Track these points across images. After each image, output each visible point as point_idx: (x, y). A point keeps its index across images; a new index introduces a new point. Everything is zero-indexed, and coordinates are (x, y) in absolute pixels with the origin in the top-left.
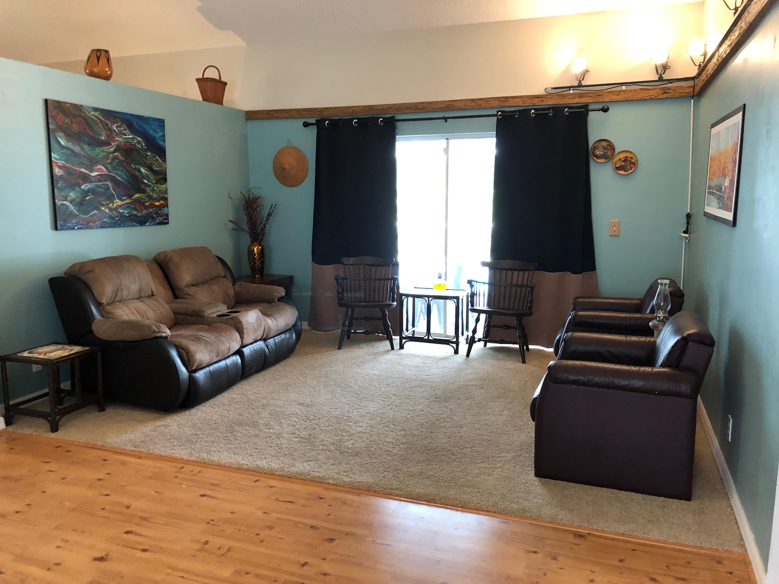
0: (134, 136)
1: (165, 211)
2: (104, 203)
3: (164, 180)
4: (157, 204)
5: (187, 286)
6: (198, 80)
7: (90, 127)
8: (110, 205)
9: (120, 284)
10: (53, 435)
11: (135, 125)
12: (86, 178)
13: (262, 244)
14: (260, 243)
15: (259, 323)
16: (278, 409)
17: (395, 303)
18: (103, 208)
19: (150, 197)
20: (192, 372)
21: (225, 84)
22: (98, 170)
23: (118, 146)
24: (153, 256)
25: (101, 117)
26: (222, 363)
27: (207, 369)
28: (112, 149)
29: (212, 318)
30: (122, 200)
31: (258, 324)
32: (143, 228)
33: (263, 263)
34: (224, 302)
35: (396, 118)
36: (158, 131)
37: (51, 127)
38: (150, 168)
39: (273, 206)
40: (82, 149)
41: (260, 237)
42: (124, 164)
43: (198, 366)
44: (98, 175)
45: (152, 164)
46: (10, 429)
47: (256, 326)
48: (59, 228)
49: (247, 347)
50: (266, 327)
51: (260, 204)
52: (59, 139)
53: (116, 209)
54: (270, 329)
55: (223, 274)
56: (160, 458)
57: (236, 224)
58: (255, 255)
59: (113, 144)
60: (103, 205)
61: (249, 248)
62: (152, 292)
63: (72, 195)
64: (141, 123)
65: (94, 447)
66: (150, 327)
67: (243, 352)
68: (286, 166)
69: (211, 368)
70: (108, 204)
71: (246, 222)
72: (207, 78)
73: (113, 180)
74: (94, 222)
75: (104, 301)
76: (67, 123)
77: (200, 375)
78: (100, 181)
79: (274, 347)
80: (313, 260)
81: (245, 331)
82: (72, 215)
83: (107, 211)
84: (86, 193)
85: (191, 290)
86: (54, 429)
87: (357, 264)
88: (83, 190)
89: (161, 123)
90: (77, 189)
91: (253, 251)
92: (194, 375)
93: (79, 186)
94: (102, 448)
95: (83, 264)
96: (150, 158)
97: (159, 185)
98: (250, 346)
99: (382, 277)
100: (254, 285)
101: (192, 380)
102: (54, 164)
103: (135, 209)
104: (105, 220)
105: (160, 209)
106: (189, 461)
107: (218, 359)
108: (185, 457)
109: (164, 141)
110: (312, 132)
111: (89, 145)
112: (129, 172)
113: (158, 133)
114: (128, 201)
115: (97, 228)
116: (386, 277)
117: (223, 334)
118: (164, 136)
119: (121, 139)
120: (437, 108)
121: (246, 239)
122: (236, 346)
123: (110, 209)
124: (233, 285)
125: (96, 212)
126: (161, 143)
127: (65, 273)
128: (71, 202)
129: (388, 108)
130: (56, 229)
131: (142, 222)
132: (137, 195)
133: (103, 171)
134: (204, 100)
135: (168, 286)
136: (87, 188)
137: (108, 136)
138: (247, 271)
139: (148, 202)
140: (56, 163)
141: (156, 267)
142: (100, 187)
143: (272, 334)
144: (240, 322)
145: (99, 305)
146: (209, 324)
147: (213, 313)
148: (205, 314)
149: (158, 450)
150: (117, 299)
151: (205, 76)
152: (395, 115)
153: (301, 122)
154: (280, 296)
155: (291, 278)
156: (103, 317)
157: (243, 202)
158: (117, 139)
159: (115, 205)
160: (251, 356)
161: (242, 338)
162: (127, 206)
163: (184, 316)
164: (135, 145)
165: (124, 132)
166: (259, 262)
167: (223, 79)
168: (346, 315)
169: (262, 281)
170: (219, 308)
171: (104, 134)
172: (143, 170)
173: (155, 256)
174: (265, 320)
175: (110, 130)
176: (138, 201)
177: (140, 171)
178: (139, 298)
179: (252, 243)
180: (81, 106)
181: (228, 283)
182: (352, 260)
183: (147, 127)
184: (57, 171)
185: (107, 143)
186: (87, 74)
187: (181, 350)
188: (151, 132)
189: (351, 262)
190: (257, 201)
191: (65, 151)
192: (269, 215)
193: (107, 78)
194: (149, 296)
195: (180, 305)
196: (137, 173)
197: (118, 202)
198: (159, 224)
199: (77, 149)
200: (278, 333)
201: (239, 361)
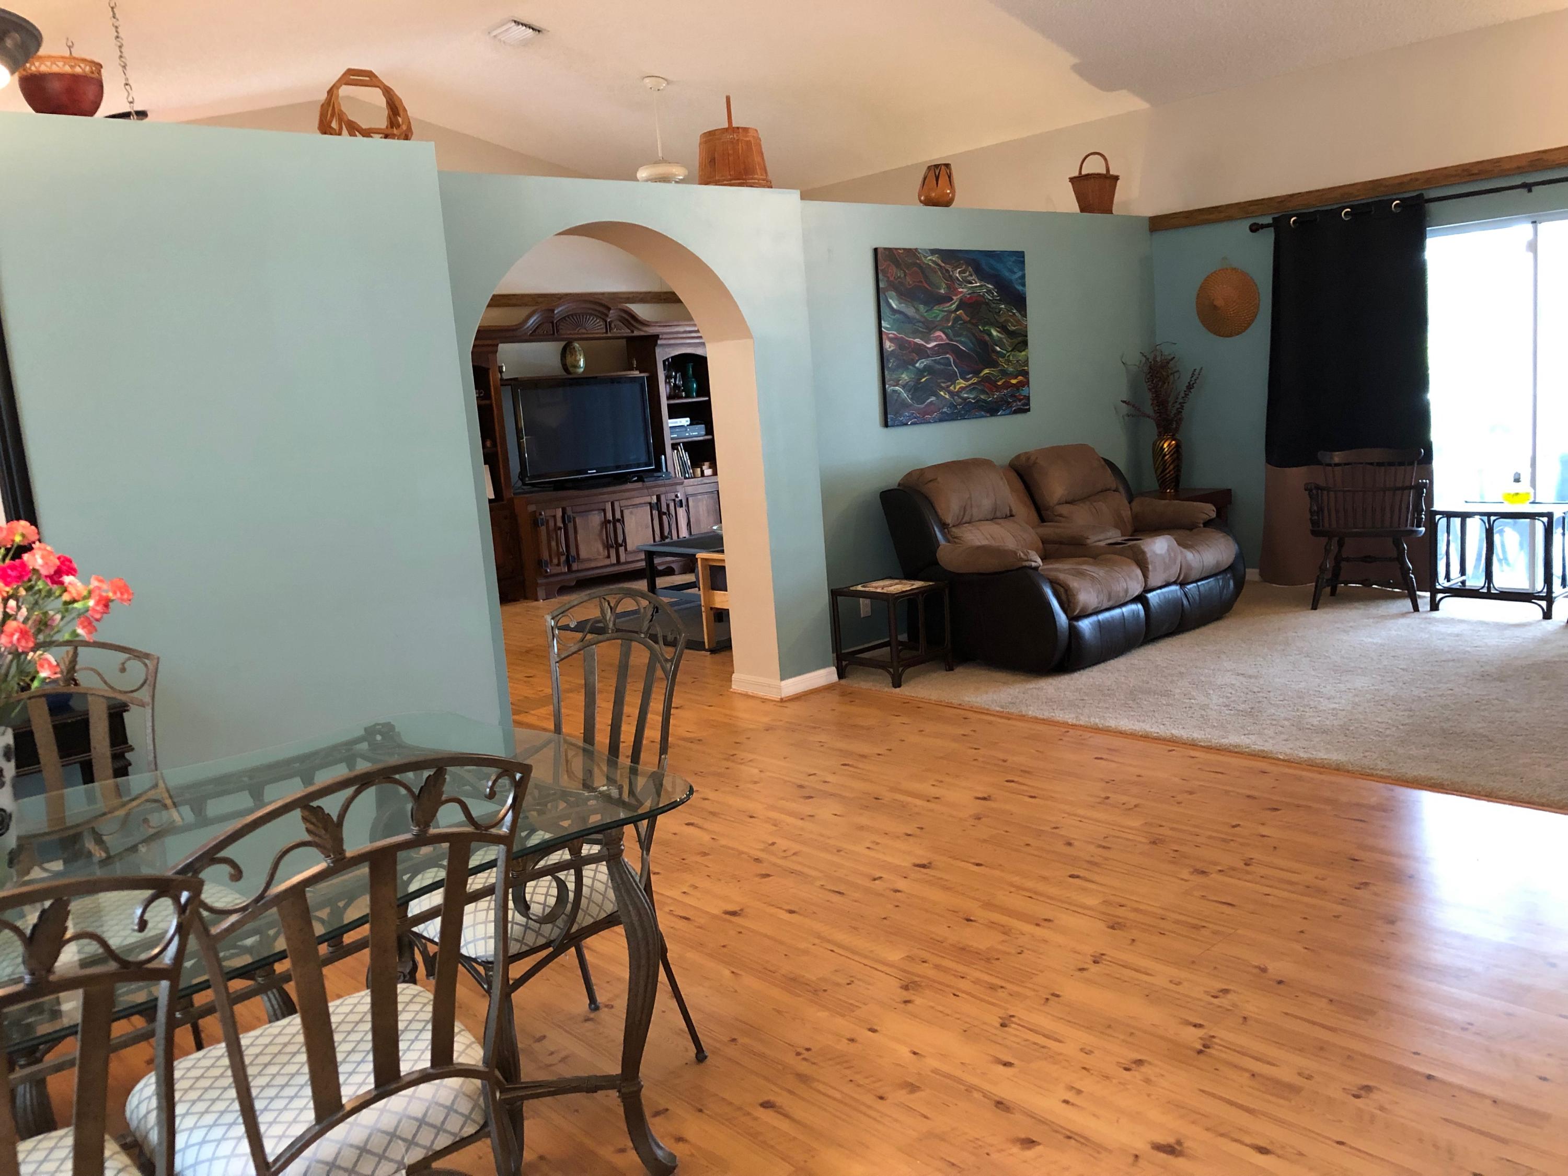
0: (983, 283)
1: (1024, 392)
2: (943, 385)
3: (1025, 344)
4: (1014, 381)
5: (1060, 504)
6: (1072, 180)
7: (926, 277)
8: (952, 388)
9: (970, 498)
10: (898, 690)
11: (984, 266)
12: (921, 352)
13: (1177, 436)
14: (1173, 435)
15: (1172, 555)
16: (1203, 679)
17: (1423, 529)
18: (942, 393)
19: (1004, 373)
20: (1074, 619)
21: (1116, 178)
22: (936, 339)
23: (961, 300)
24: (1007, 462)
25: (940, 262)
26: (1116, 612)
27: (1093, 619)
28: (954, 306)
29: (1097, 547)
30: (966, 380)
31: (1170, 557)
32: (994, 420)
33: (1178, 469)
34: (1116, 526)
35: (1426, 197)
36: (1015, 270)
37: (881, 285)
38: (1003, 328)
39: (1197, 372)
40: (917, 310)
41: (1174, 426)
42: (969, 326)
43: (1081, 611)
44: (935, 346)
45: (1007, 321)
46: (843, 682)
47: (1167, 560)
48: (889, 424)
49: (1154, 593)
50: (1183, 565)
51: (1175, 370)
52: (891, 301)
53: (958, 394)
54: (1190, 567)
55: (1114, 486)
56: (1036, 720)
57: (1133, 406)
58: (1165, 455)
59: (955, 298)
60: (942, 389)
61: (1154, 444)
62: (1011, 510)
63: (905, 377)
64: (992, 262)
65: (950, 706)
66: (1015, 553)
67: (1147, 599)
68: (1219, 302)
69: (1101, 617)
70: (949, 387)
71: (1150, 402)
72: (1088, 175)
73: (956, 351)
74: (931, 413)
75: (949, 520)
76: (899, 277)
77: (1085, 625)
78: (938, 354)
79: (1197, 598)
80: (1268, 461)
81: (1150, 567)
82: (905, 405)
83: (947, 396)
84: (921, 372)
85: (1065, 510)
86: (897, 684)
87: (1348, 464)
88: (917, 368)
89: (1019, 257)
90: (910, 367)
91: (1162, 449)
92: (1076, 623)
93: (913, 363)
94: (959, 707)
95: (922, 471)
96: (1004, 313)
97: (1017, 353)
98: (1159, 591)
99: (1399, 485)
100: (1163, 502)
101: (1074, 632)
102: (884, 337)
103: (983, 392)
104: (945, 410)
105: (1018, 389)
106: (1075, 725)
107: (1110, 604)
108: (1070, 721)
109: (1024, 285)
110: (1267, 240)
111: (925, 303)
112: (974, 335)
113: (1015, 273)
114: (975, 380)
115: (935, 422)
116: (1407, 484)
117: (1116, 568)
118: (1023, 277)
119: (965, 290)
120: (1508, 170)
121: (1150, 428)
122: (1136, 588)
123: (952, 394)
124: (1130, 503)
125: (933, 399)
126: (1020, 288)
127: (899, 485)
128: (904, 387)
129: (1411, 180)
130: (886, 425)
131: (992, 410)
132: (986, 371)
133: (942, 340)
134: (1082, 210)
135: (1029, 502)
136: (922, 365)
137: (949, 287)
138: (1150, 481)
139: (1001, 379)
140: (887, 334)
141: (1013, 475)
142: (938, 363)
143: (1194, 575)
144: (1143, 553)
145: (944, 526)
146: (1095, 557)
147: (1100, 541)
148: (1089, 541)
149: (1032, 712)
150: (966, 519)
151: (1083, 173)
152: (1423, 192)
153: (1247, 224)
154: (1206, 517)
155: (1229, 492)
156: (949, 542)
157: (1146, 369)
158: (960, 290)
159: (958, 387)
160: (1159, 605)
161: (1145, 576)
162: (972, 388)
163: (1057, 546)
164: (983, 296)
165: (970, 278)
166: (1172, 467)
167: (1113, 172)
168: (1327, 551)
169: (1177, 497)
170: (1110, 534)
171: (944, 286)
172: (994, 333)
173: (1012, 460)
174: (1181, 552)
175: (951, 278)
176: (987, 379)
177: (990, 335)
178: (993, 519)
179: (1161, 436)
180: (916, 249)
181: (1120, 500)
182: (1337, 457)
183: (999, 266)
184: (888, 345)
185: (948, 299)
186: (921, 201)
187: (1058, 587)
188: (1006, 274)
189: (1337, 460)
190: (1170, 366)
191: (897, 316)
192: (1190, 387)
193: (947, 203)
194: (1006, 517)
195: (1049, 530)
196: (987, 338)
197: (961, 383)
198: (1015, 412)
199: (910, 312)
200: (1203, 576)
201: (1142, 613)
